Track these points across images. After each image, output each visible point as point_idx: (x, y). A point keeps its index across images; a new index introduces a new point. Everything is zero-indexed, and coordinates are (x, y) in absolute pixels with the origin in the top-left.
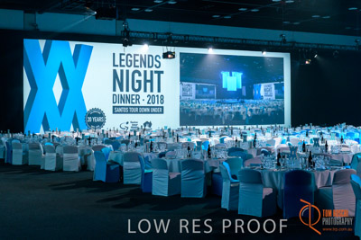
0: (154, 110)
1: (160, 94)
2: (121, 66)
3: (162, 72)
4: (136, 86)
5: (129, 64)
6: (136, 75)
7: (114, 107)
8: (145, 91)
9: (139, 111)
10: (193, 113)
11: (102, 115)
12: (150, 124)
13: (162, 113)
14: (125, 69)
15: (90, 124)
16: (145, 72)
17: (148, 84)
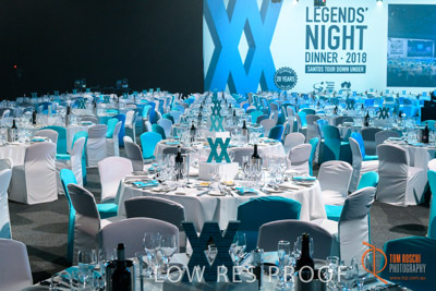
0: (354, 69)
1: (362, 52)
2: (316, 21)
3: (366, 27)
4: (334, 43)
5: (325, 18)
6: (334, 31)
7: (307, 66)
8: (344, 48)
9: (337, 70)
10: (404, 73)
11: (293, 74)
12: (349, 85)
13: (364, 72)
14: (320, 25)
15: (279, 83)
16: (345, 27)
17: (348, 41)
